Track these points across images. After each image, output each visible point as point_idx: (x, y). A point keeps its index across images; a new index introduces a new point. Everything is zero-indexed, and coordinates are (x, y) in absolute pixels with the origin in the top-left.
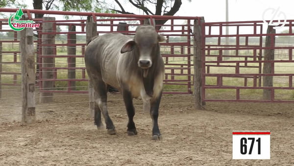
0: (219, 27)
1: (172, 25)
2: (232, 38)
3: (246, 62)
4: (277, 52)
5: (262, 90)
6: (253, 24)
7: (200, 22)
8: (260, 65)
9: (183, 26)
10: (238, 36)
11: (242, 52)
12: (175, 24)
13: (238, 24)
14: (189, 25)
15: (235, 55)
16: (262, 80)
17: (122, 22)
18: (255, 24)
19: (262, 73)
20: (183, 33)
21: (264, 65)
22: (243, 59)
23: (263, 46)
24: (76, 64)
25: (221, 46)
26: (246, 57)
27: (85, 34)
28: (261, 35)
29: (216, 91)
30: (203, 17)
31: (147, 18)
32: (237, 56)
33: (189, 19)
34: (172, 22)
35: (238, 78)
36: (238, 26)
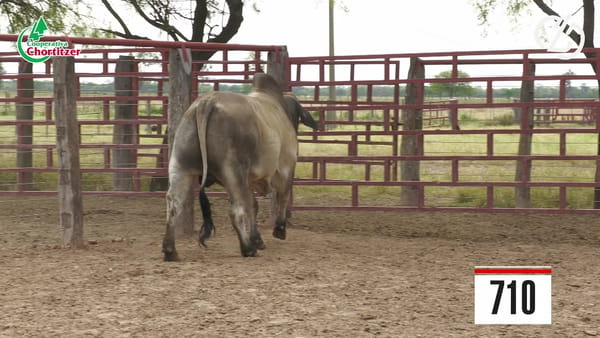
0: (318, 66)
1: (225, 62)
2: (341, 87)
3: (368, 133)
4: (427, 114)
5: (399, 188)
6: (383, 60)
7: (278, 55)
8: (396, 139)
9: (246, 64)
10: (353, 83)
11: (359, 114)
12: (230, 59)
13: (352, 61)
14: (258, 62)
15: (347, 120)
16: (399, 169)
17: (127, 54)
18: (387, 60)
19: (399, 155)
20: (246, 77)
21: (403, 139)
22: (362, 128)
23: (400, 104)
24: (35, 139)
25: (322, 103)
26: (368, 125)
27: (52, 80)
28: (397, 82)
29: (311, 190)
30: (285, 47)
31: (175, 46)
32: (351, 122)
33: (258, 49)
34: (225, 56)
35: (354, 165)
36: (353, 64)
